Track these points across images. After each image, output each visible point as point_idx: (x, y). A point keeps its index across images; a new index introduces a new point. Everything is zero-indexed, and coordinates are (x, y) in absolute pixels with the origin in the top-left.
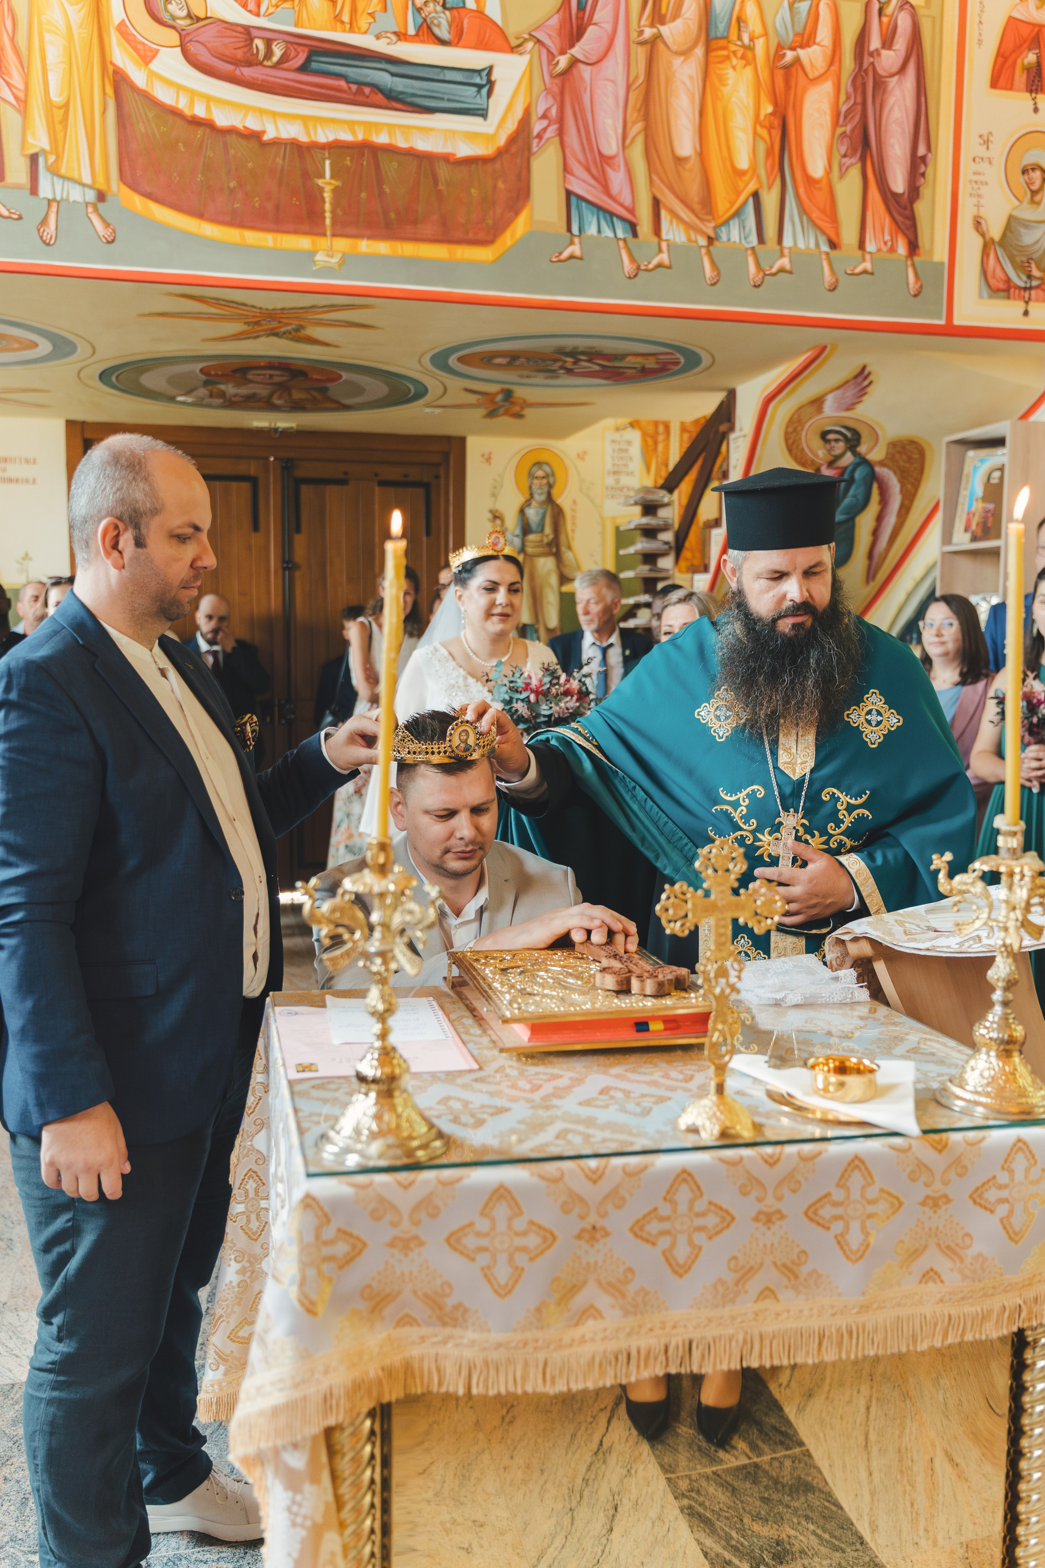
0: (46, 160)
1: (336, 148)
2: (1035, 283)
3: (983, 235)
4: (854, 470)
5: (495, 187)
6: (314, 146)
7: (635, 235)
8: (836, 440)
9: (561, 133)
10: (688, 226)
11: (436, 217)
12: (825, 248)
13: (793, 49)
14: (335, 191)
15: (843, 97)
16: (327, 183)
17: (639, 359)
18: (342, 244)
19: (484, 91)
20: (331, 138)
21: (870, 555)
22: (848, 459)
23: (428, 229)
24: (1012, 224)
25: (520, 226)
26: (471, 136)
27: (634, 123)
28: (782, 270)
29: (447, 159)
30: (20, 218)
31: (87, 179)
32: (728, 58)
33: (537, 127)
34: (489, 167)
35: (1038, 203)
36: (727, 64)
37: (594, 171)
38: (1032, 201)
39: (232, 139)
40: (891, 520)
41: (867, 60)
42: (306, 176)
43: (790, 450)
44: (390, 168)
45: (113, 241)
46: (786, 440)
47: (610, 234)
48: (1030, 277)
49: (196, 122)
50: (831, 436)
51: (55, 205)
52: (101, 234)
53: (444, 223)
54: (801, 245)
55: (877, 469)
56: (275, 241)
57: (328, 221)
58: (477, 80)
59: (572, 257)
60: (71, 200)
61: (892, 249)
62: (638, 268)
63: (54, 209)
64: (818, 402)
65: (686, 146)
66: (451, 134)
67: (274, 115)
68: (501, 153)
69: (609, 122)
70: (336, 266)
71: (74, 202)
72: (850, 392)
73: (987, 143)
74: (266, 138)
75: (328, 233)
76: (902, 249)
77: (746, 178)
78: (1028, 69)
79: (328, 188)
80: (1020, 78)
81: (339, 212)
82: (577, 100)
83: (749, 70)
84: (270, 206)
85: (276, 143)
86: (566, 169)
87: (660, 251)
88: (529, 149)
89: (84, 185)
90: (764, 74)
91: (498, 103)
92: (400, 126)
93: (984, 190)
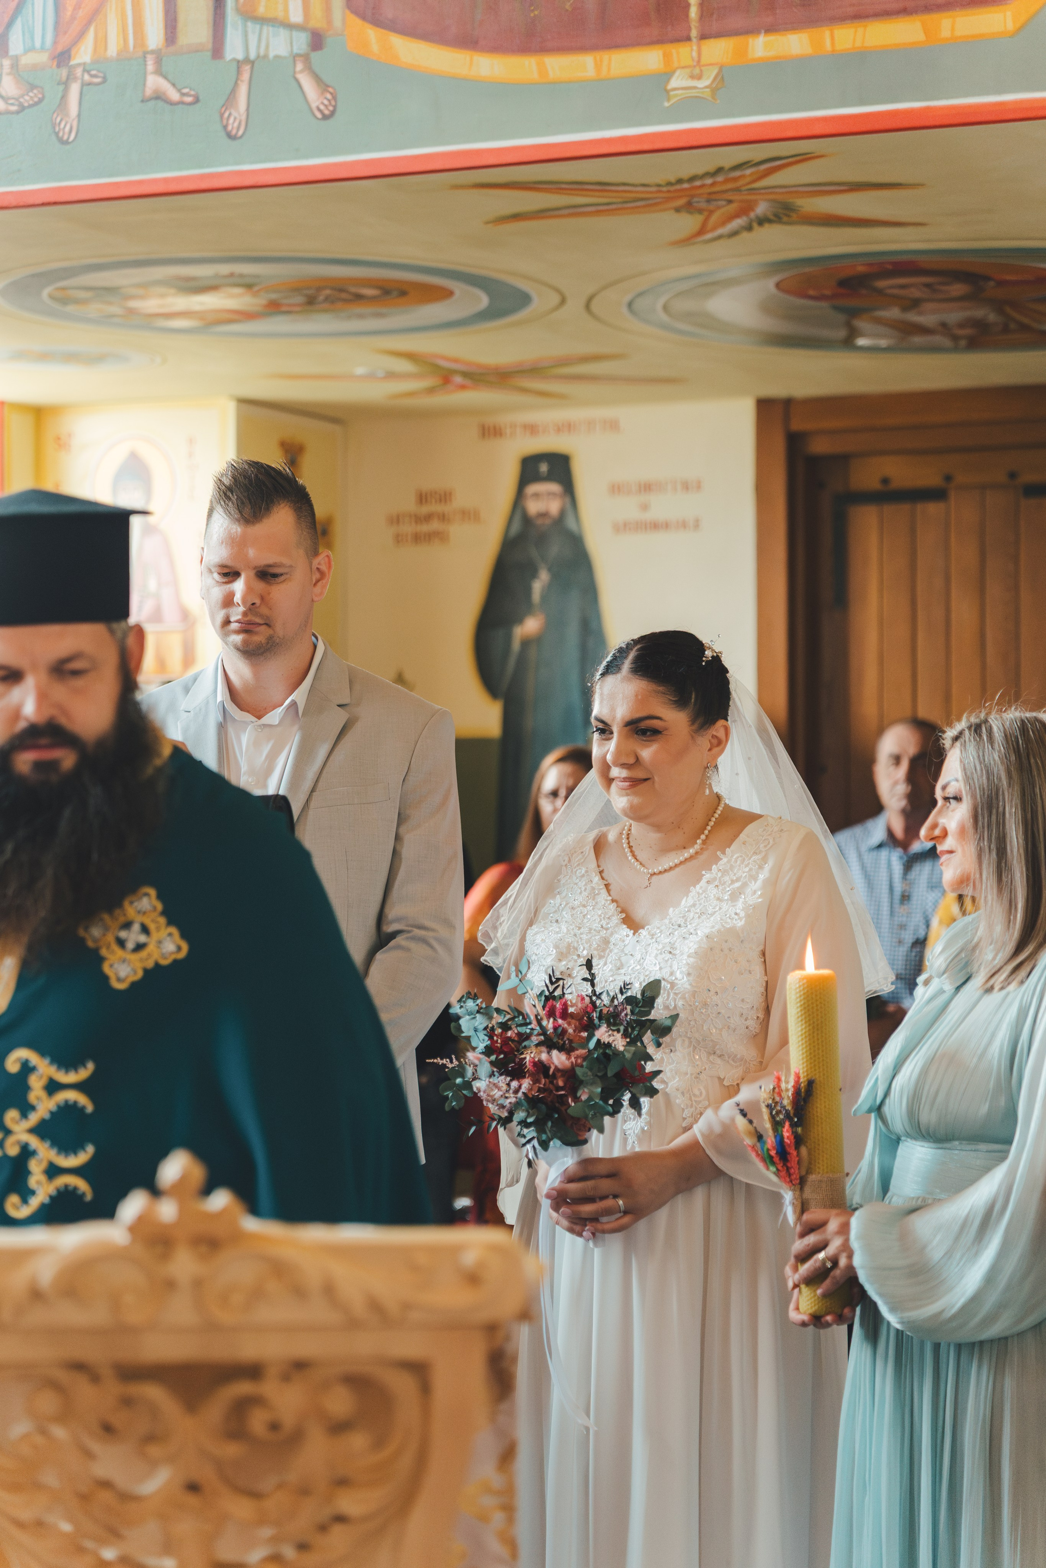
18: (719, 50)
30: (197, 100)
31: (296, 17)
45: (333, 113)
51: (247, 68)
52: (314, 106)
56: (598, 66)
57: (694, 12)
60: (271, 55)
63: (246, 76)
70: (707, 93)
71: (277, 57)
75: (694, 33)
89: (291, 27)
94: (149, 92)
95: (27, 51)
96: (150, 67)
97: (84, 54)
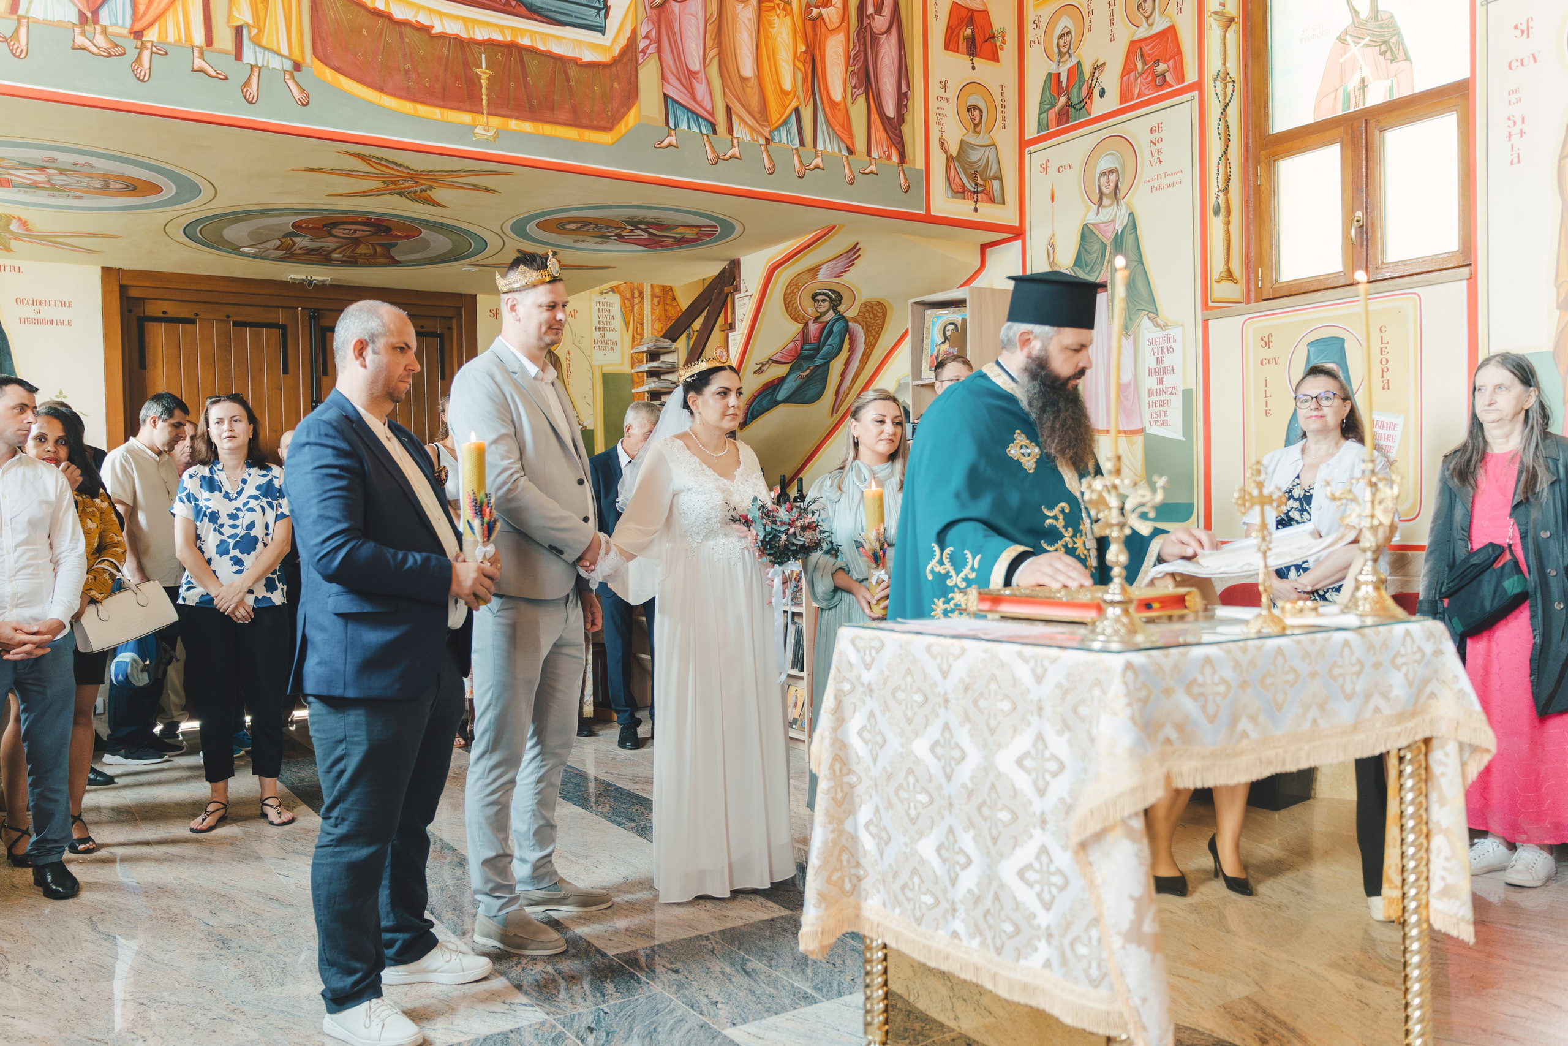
0: (249, 33)
1: (490, 45)
2: (980, 189)
3: (946, 152)
4: (833, 325)
5: (612, 86)
6: (472, 42)
7: (715, 133)
8: (823, 301)
9: (659, 50)
10: (752, 129)
11: (568, 107)
12: (845, 153)
13: (817, 7)
14: (489, 79)
15: (851, 46)
16: (483, 72)
17: (686, 231)
18: (496, 121)
19: (602, 13)
20: (486, 38)
21: (837, 393)
22: (831, 315)
23: (563, 116)
24: (963, 145)
25: (631, 118)
26: (594, 46)
27: (711, 49)
28: (817, 167)
29: (575, 61)
30: (226, 78)
31: (285, 51)
32: (773, 8)
33: (642, 44)
34: (607, 71)
35: (979, 133)
36: (773, 13)
37: (684, 81)
38: (975, 131)
39: (407, 30)
40: (855, 364)
41: (866, 21)
42: (466, 64)
43: (787, 308)
44: (532, 64)
45: (307, 104)
46: (785, 299)
47: (698, 131)
48: (976, 184)
49: (377, 13)
50: (819, 297)
51: (256, 70)
52: (297, 98)
53: (575, 111)
54: (829, 150)
55: (850, 324)
56: (442, 115)
57: (484, 102)
58: (597, 4)
59: (670, 145)
60: (271, 67)
61: (889, 158)
62: (718, 157)
63: (256, 73)
64: (814, 270)
65: (748, 69)
66: (578, 43)
67: (441, 14)
68: (615, 61)
69: (694, 46)
70: (492, 139)
71: (274, 69)
72: (842, 263)
73: (944, 87)
74: (434, 32)
75: (485, 112)
76: (895, 158)
77: (790, 97)
78: (966, 39)
79: (484, 76)
80: (963, 45)
81: (493, 96)
82: (670, 27)
83: (788, 19)
84: (438, 86)
85: (442, 36)
86: (664, 78)
87: (733, 146)
88: (636, 60)
89: (282, 56)
90: (799, 23)
91: (613, 22)
92: (539, 33)
93: (944, 120)
94: (196, 67)
95: (113, 25)
96: (196, 54)
97: (151, 35)
